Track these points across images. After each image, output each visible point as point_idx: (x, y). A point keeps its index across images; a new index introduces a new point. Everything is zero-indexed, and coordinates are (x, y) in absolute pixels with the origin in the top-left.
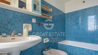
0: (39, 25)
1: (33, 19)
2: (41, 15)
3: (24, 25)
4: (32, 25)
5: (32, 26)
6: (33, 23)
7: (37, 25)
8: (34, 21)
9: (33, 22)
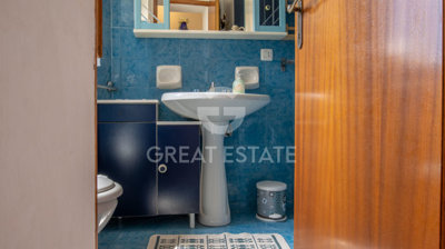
0: (284, 66)
1: (262, 51)
2: (286, 34)
3: (237, 70)
4: (260, 68)
5: (260, 72)
6: (263, 62)
7: (277, 67)
8: (266, 55)
9: (262, 59)
